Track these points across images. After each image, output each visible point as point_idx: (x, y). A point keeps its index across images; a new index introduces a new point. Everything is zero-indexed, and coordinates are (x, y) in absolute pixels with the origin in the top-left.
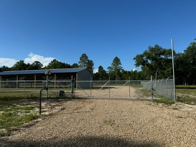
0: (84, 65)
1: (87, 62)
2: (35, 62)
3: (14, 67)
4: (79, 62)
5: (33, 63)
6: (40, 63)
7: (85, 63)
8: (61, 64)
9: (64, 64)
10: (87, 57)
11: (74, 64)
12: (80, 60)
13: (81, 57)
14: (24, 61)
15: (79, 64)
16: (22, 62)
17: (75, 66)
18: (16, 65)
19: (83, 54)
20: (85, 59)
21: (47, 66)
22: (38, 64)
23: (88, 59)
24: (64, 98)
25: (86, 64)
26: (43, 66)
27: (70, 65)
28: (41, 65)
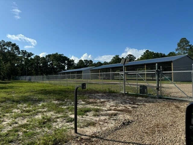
0: (184, 53)
1: (188, 47)
2: (128, 55)
3: (111, 61)
4: (177, 50)
5: (127, 57)
6: (133, 56)
7: (184, 49)
8: (154, 54)
9: (158, 54)
10: (187, 41)
11: (171, 53)
12: (178, 46)
13: (179, 42)
14: (119, 56)
15: (177, 52)
16: (117, 56)
17: (171, 54)
18: (113, 60)
19: (182, 39)
20: (186, 44)
21: (139, 58)
22: (131, 57)
23: (190, 44)
24: (146, 97)
25: (187, 50)
26: (135, 58)
27: (164, 55)
28: (134, 57)
